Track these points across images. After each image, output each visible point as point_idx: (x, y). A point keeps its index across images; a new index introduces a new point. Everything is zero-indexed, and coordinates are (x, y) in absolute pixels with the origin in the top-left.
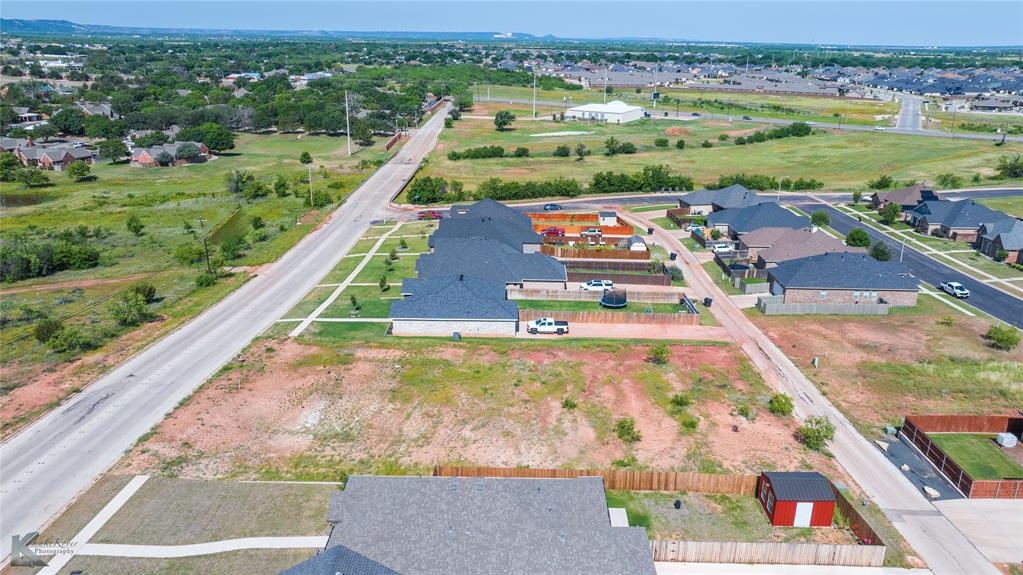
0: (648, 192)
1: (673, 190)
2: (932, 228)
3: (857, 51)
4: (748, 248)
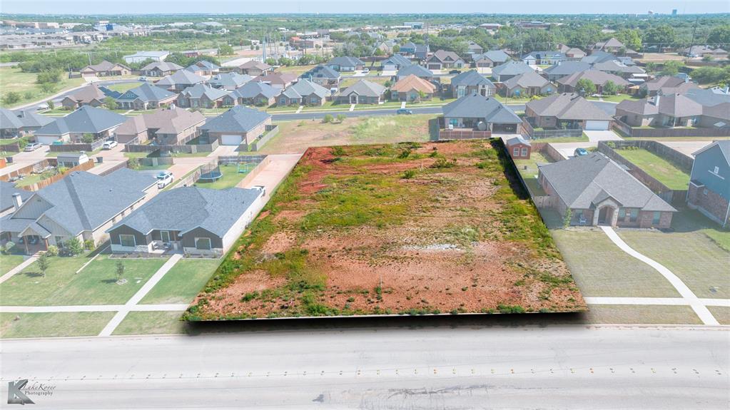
2: (146, 104)
4: (137, 134)
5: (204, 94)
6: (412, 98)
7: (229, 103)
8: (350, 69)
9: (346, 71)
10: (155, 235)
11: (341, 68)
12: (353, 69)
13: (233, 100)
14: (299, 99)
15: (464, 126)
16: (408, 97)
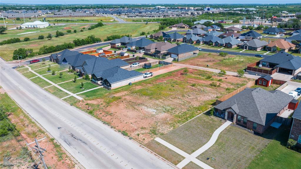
0: (91, 44)
1: (99, 42)
2: (172, 40)
3: (77, 5)
4: (150, 50)
5: (191, 38)
6: (274, 50)
7: (198, 43)
8: (274, 34)
9: (272, 34)
10: (101, 79)
11: (270, 33)
12: (276, 34)
13: (200, 42)
14: (223, 44)
15: (269, 66)
16: (272, 49)
